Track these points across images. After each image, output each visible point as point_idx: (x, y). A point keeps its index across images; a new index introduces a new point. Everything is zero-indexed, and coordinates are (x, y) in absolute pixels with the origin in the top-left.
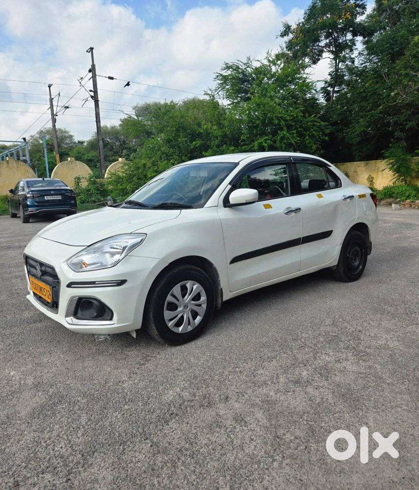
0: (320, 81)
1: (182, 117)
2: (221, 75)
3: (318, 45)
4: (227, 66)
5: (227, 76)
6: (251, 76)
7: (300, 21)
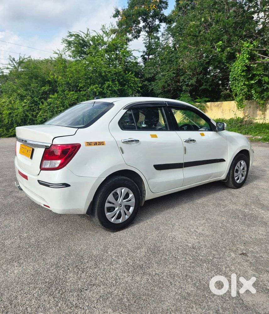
0: (135, 50)
1: (35, 68)
2: (66, 40)
3: (139, 27)
4: (71, 34)
5: (71, 41)
6: (89, 42)
7: (125, 8)
